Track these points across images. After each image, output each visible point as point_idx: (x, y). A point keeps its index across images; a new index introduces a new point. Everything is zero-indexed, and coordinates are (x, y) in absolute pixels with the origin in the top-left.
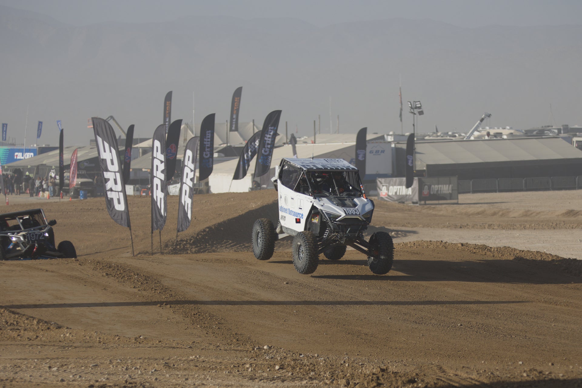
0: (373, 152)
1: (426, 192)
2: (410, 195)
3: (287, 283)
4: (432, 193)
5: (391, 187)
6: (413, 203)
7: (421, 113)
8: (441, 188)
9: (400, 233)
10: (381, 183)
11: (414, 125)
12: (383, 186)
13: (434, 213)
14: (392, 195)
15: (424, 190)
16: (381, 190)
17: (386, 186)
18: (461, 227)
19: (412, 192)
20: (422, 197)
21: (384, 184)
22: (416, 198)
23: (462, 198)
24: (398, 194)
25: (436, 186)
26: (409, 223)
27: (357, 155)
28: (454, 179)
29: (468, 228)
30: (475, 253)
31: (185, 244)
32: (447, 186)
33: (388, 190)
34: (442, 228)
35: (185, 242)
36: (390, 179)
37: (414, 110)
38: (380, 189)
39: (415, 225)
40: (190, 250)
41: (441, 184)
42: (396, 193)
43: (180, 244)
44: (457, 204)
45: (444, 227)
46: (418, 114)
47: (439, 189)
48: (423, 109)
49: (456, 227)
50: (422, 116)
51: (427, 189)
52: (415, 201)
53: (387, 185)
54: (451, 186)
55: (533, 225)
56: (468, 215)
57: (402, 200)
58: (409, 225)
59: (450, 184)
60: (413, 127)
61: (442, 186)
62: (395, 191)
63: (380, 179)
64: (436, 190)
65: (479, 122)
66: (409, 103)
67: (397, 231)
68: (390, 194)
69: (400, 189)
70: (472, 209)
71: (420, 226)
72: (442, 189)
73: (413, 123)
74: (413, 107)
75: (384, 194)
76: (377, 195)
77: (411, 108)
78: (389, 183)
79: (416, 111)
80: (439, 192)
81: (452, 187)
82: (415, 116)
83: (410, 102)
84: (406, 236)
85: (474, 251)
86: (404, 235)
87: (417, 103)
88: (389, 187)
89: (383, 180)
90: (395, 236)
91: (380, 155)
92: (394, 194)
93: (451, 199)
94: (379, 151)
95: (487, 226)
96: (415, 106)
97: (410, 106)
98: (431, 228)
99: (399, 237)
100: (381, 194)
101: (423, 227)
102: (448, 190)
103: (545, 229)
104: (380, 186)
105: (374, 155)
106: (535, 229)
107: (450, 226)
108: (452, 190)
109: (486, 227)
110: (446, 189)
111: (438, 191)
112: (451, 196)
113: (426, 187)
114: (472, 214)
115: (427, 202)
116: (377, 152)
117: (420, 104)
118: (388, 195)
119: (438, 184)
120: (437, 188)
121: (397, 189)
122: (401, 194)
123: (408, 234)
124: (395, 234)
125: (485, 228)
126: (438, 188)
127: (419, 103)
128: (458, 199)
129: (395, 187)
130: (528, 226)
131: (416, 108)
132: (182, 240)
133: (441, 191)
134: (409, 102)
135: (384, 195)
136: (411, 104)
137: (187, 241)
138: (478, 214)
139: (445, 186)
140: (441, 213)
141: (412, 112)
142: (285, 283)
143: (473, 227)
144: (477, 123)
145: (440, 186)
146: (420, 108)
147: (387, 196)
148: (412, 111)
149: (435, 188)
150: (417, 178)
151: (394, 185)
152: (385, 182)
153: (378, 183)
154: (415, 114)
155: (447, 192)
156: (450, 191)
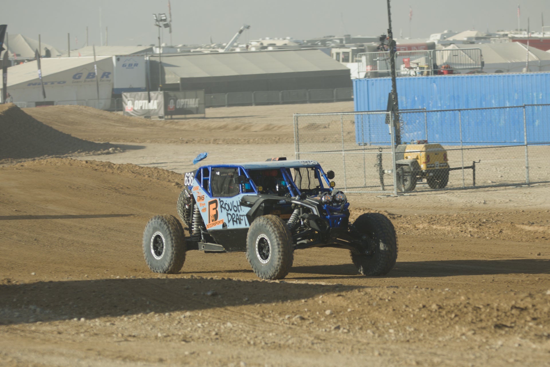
0: (125, 66)
1: (171, 106)
2: (155, 110)
4: (178, 107)
5: (136, 102)
6: (160, 117)
7: (167, 26)
8: (187, 102)
9: (118, 149)
10: (126, 98)
11: (159, 38)
12: (129, 100)
13: (177, 127)
14: (138, 110)
15: (169, 104)
16: (126, 105)
17: (132, 100)
18: (187, 143)
19: (158, 106)
20: (167, 113)
22: (162, 112)
23: (210, 112)
24: (143, 108)
25: (182, 100)
26: (138, 139)
28: (201, 93)
30: (96, 170)
32: (194, 100)
33: (133, 104)
34: (168, 143)
36: (135, 93)
37: (159, 23)
38: (125, 103)
39: (144, 141)
41: (188, 98)
42: (141, 107)
44: (204, 118)
45: (171, 142)
46: (163, 27)
47: (186, 103)
48: (169, 21)
49: (182, 142)
50: (168, 29)
51: (173, 103)
52: (161, 116)
53: (133, 99)
54: (197, 100)
55: (256, 139)
56: (210, 129)
57: (147, 114)
58: (138, 141)
59: (196, 98)
60: (158, 39)
61: (188, 100)
62: (140, 105)
63: (125, 94)
64: (182, 104)
65: (238, 33)
66: (154, 16)
67: (116, 147)
68: (136, 108)
69: (145, 103)
70: (214, 124)
71: (148, 141)
72: (188, 104)
73: (158, 36)
74: (158, 20)
75: (129, 108)
76: (123, 110)
77: (157, 20)
78: (134, 98)
79: (161, 24)
81: (199, 101)
82: (161, 28)
83: (155, 14)
85: (97, 168)
86: (121, 151)
87: (162, 16)
88: (134, 101)
89: (128, 94)
90: (112, 152)
91: (133, 68)
92: (139, 108)
93: (197, 113)
94: (132, 64)
95: (212, 141)
96: (160, 19)
97: (155, 18)
98: (158, 143)
99: (116, 153)
100: (126, 109)
101: (151, 142)
102: (195, 104)
103: (268, 143)
104: (126, 100)
105: (127, 68)
106: (258, 143)
108: (199, 104)
110: (192, 103)
111: (184, 105)
112: (197, 111)
113: (172, 101)
114: (215, 129)
115: (174, 117)
116: (130, 65)
117: (165, 16)
118: (134, 110)
119: (185, 98)
121: (143, 103)
122: (146, 108)
123: (127, 150)
124: (112, 150)
125: (210, 143)
126: (185, 102)
127: (164, 15)
128: (204, 113)
129: (140, 101)
130: (252, 140)
131: (161, 20)
133: (187, 104)
134: (154, 14)
135: (130, 110)
136: (156, 17)
138: (220, 128)
139: (191, 100)
140: (183, 128)
141: (157, 25)
143: (199, 142)
144: (236, 35)
145: (186, 100)
146: (165, 20)
147: (132, 111)
148: (157, 23)
149: (182, 102)
150: (162, 92)
151: (139, 99)
152: (131, 97)
153: (124, 97)
154: (160, 27)
155: (194, 106)
156: (197, 106)
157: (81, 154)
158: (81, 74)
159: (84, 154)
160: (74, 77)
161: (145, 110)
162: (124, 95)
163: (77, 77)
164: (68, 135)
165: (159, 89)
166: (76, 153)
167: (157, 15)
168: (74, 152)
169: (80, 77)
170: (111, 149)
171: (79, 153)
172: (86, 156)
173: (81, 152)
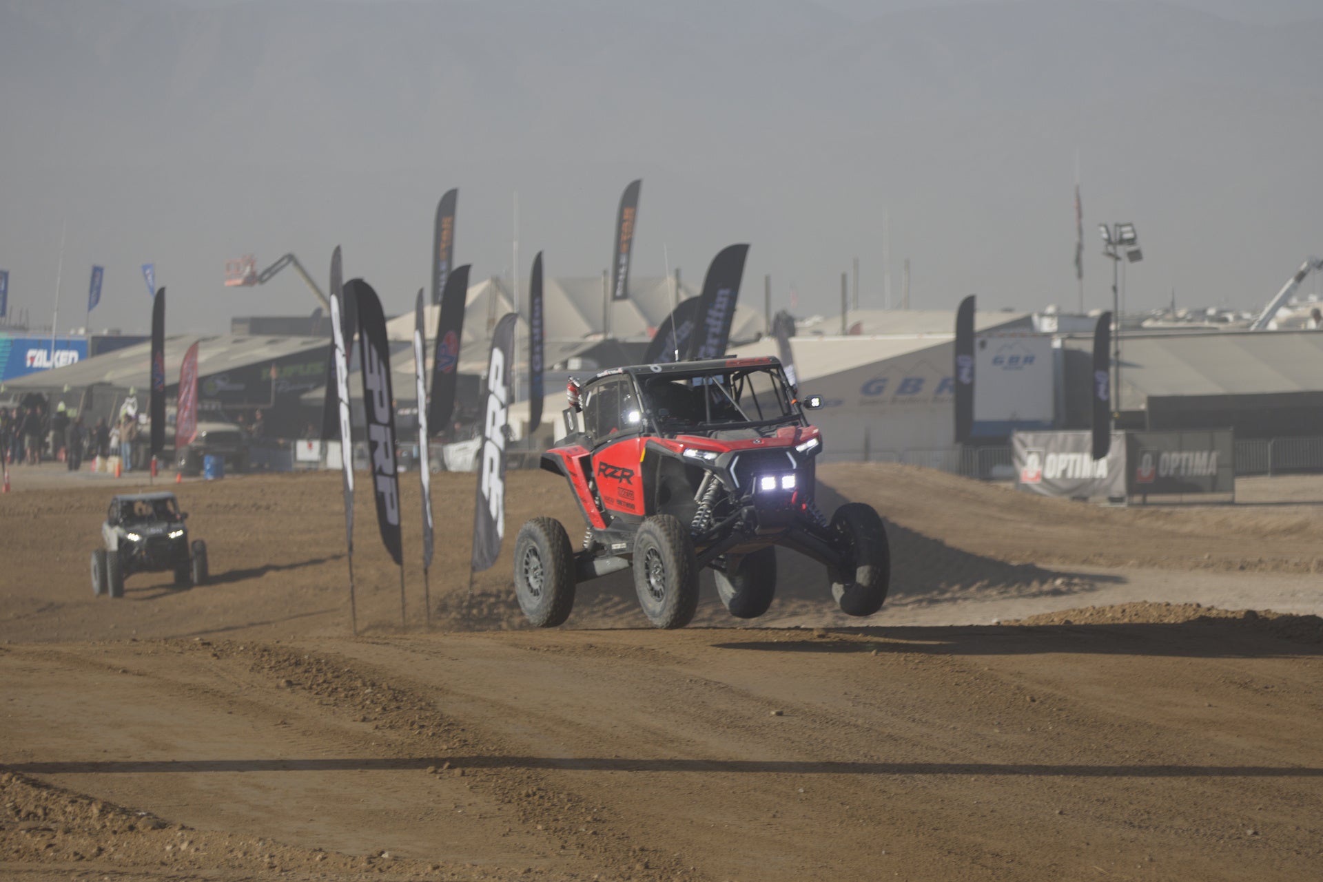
0: (1001, 362)
1: (1146, 470)
2: (1102, 479)
3: (779, 714)
4: (1163, 473)
5: (1051, 457)
6: (1113, 500)
7: (1135, 256)
8: (1187, 460)
9: (1076, 581)
10: (1024, 445)
11: (1115, 289)
12: (1030, 453)
13: (1169, 527)
14: (1054, 478)
15: (1140, 465)
16: (1024, 463)
17: (1039, 453)
18: (1242, 568)
19: (1110, 471)
20: (1136, 485)
21: (1031, 449)
22: (1120, 486)
23: (1245, 487)
24: (1070, 474)
25: (1175, 456)
26: (1101, 555)
27: (958, 369)
28: (1225, 437)
29: (1261, 570)
31: (495, 605)
32: (1205, 455)
33: (1042, 461)
34: (1191, 569)
35: (492, 600)
36: (1048, 434)
37: (1115, 248)
38: (1020, 459)
39: (1118, 561)
40: (509, 622)
42: (1064, 472)
43: (481, 603)
44: (1232, 503)
45: (1197, 566)
46: (1126, 259)
47: (1184, 463)
48: (1142, 244)
49: (1229, 566)
50: (1137, 264)
51: (1150, 461)
52: (1116, 495)
53: (1042, 450)
54: (1214, 455)
56: (1261, 534)
57: (1080, 491)
58: (1102, 561)
59: (1211, 449)
60: (1112, 293)
61: (1191, 455)
62: (1062, 467)
63: (1021, 435)
64: (1174, 465)
65: (1291, 281)
66: (1103, 229)
67: (1069, 576)
68: (1049, 474)
69: (1075, 462)
70: (1273, 520)
71: (1131, 562)
72: (1190, 464)
73: (1113, 284)
74: (1113, 239)
75: (1032, 475)
76: (1014, 477)
77: (1109, 241)
78: (1046, 445)
79: (1122, 250)
80: (1183, 472)
81: (1218, 459)
82: (1119, 263)
83: (1106, 226)
84: (1092, 589)
86: (1087, 587)
87: (1124, 229)
88: (1046, 455)
89: (1029, 437)
90: (1064, 588)
91: (1021, 368)
92: (1059, 475)
93: (1214, 489)
94: (1018, 358)
95: (1313, 565)
96: (1118, 237)
97: (1105, 236)
98: (1162, 567)
99: (1075, 592)
100: (1023, 474)
101: (1141, 565)
102: (1208, 466)
104: (1023, 452)
105: (1005, 368)
107: (1213, 565)
108: (1219, 466)
109: (1312, 570)
110: (1200, 462)
111: (1179, 468)
112: (1213, 484)
113: (1147, 457)
114: (1273, 532)
115: (1151, 498)
116: (1014, 360)
117: (1133, 231)
118: (1045, 480)
119: (1180, 449)
120: (1178, 461)
121: (1068, 461)
122: (1077, 475)
123: (1098, 585)
124: (1063, 583)
125: (1308, 570)
126: (1181, 460)
127: (1129, 228)
128: (1232, 490)
129: (1063, 457)
131: (1122, 241)
132: (484, 594)
133: (1187, 467)
134: (1101, 225)
135: (1032, 479)
136: (1108, 231)
137: (498, 596)
138: (1289, 531)
139: (1198, 455)
140: (1188, 528)
141: (1110, 255)
142: (773, 713)
143: (1276, 567)
144: (1287, 286)
145: (1185, 455)
146: (1131, 241)
147: (1039, 481)
148: (1111, 249)
149: (1172, 459)
150: (1121, 433)
151: (1061, 449)
152: (1035, 443)
153: (1017, 445)
154: (1117, 258)
155: (1204, 472)
156: (1212, 470)
157: (988, 592)
158: (885, 380)
159: (994, 593)
160: (866, 389)
161: (1073, 479)
162: (1019, 437)
163: (873, 388)
164: (935, 541)
165: (1112, 424)
166: (973, 589)
167: (1112, 229)
168: (965, 587)
169: (880, 390)
170: (1059, 582)
171: (979, 590)
172: (1004, 598)
173: (987, 587)
